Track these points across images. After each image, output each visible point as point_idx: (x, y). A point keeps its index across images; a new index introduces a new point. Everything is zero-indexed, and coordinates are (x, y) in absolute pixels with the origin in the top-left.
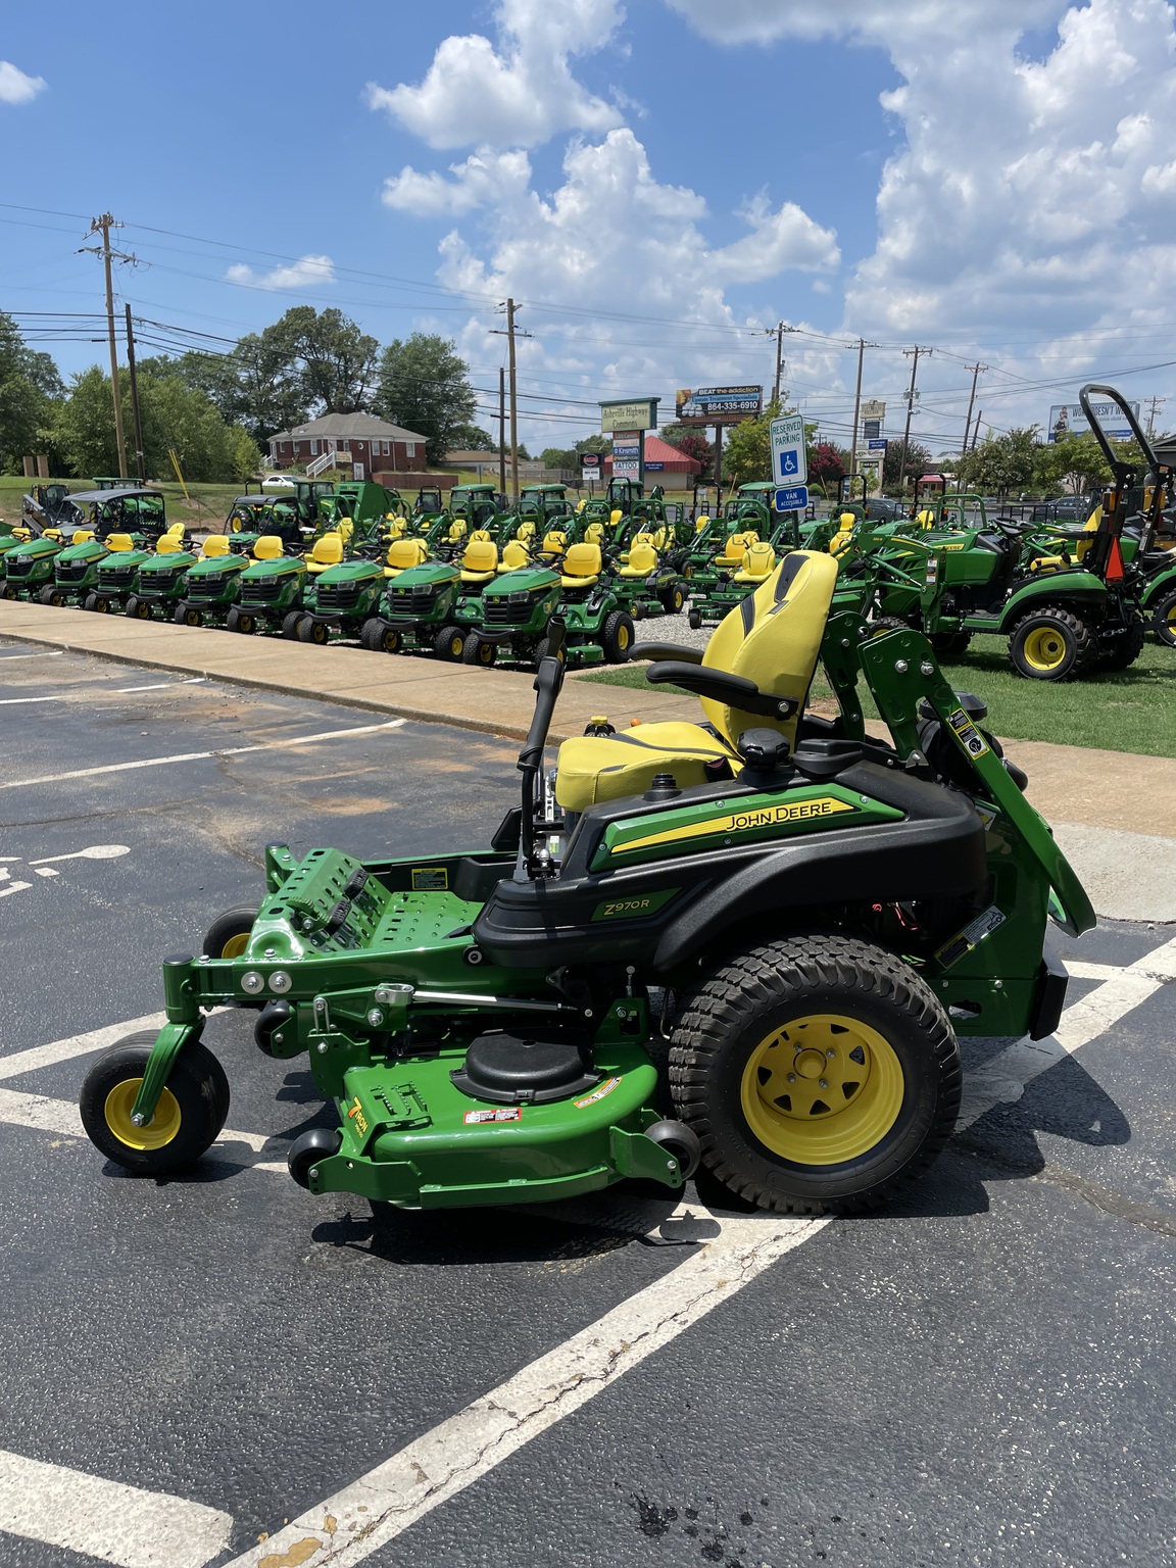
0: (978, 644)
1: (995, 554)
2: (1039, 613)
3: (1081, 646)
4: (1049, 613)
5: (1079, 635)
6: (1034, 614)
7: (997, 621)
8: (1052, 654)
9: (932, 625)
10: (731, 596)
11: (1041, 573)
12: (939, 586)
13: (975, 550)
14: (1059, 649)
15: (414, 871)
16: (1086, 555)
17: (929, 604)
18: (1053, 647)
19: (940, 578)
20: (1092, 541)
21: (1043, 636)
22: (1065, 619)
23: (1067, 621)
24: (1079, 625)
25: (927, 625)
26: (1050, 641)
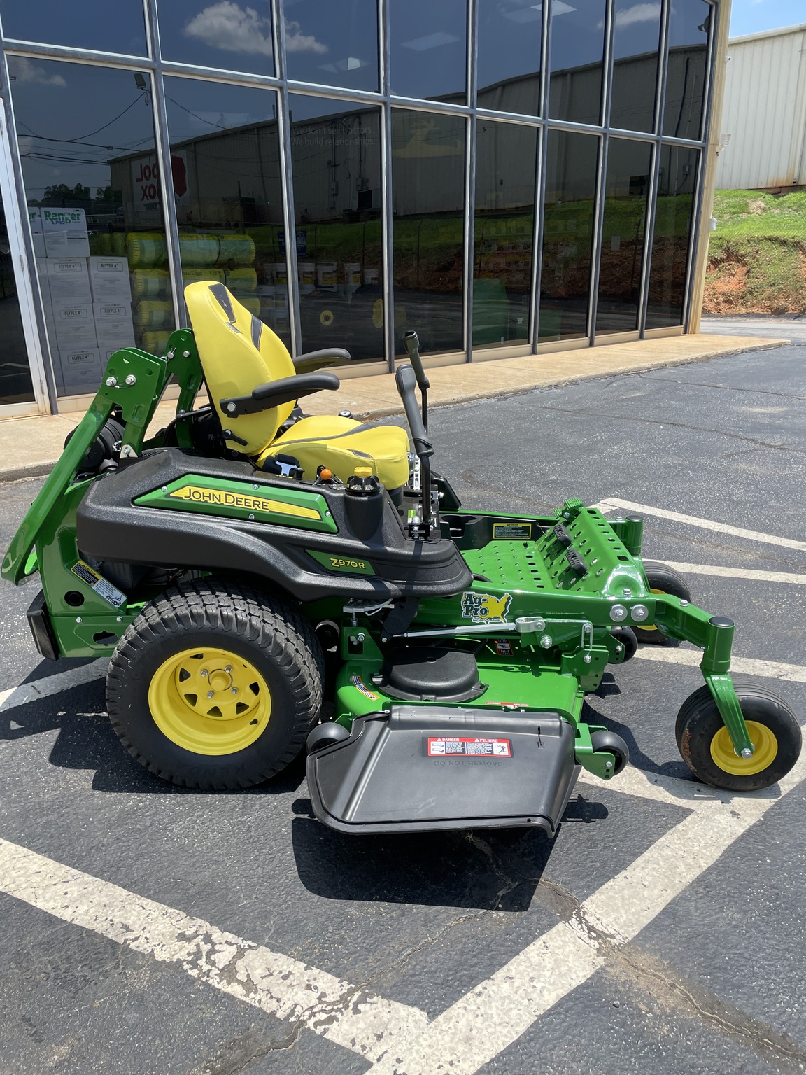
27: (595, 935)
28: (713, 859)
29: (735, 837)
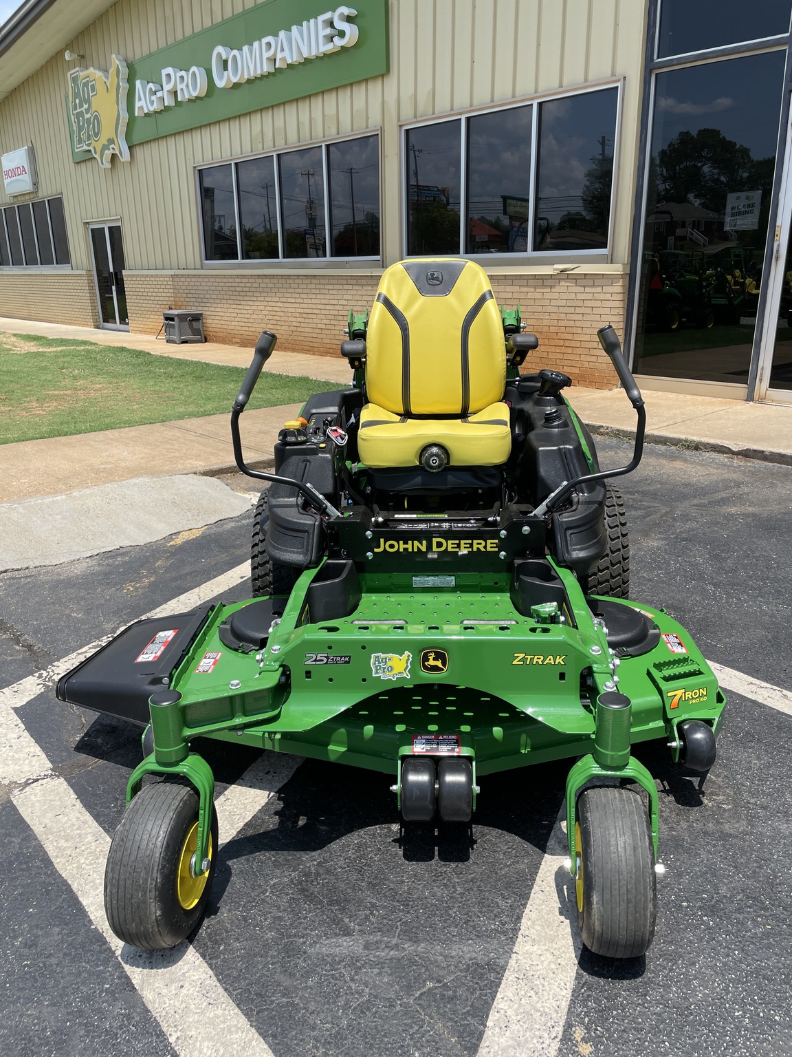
27: (29, 782)
28: (61, 869)
29: (79, 894)
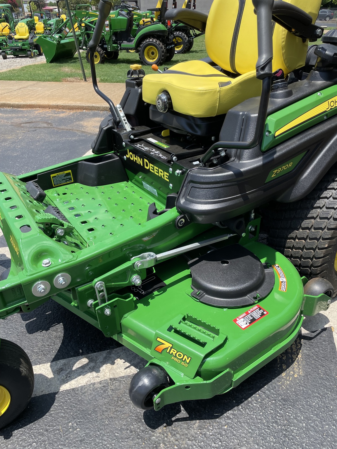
0: (122, 55)
1: (126, 18)
2: (148, 40)
3: (163, 52)
4: (151, 40)
5: (162, 48)
6: (146, 41)
7: (133, 44)
8: (153, 56)
9: (110, 47)
10: (17, 45)
11: (145, 25)
12: (111, 31)
13: (119, 17)
14: (155, 54)
15: (52, 176)
16: (158, 18)
17: (108, 39)
18: (153, 53)
19: (111, 28)
20: (160, 12)
21: (149, 50)
22: (157, 42)
23: (157, 43)
24: (161, 44)
25: (108, 48)
26: (151, 51)
